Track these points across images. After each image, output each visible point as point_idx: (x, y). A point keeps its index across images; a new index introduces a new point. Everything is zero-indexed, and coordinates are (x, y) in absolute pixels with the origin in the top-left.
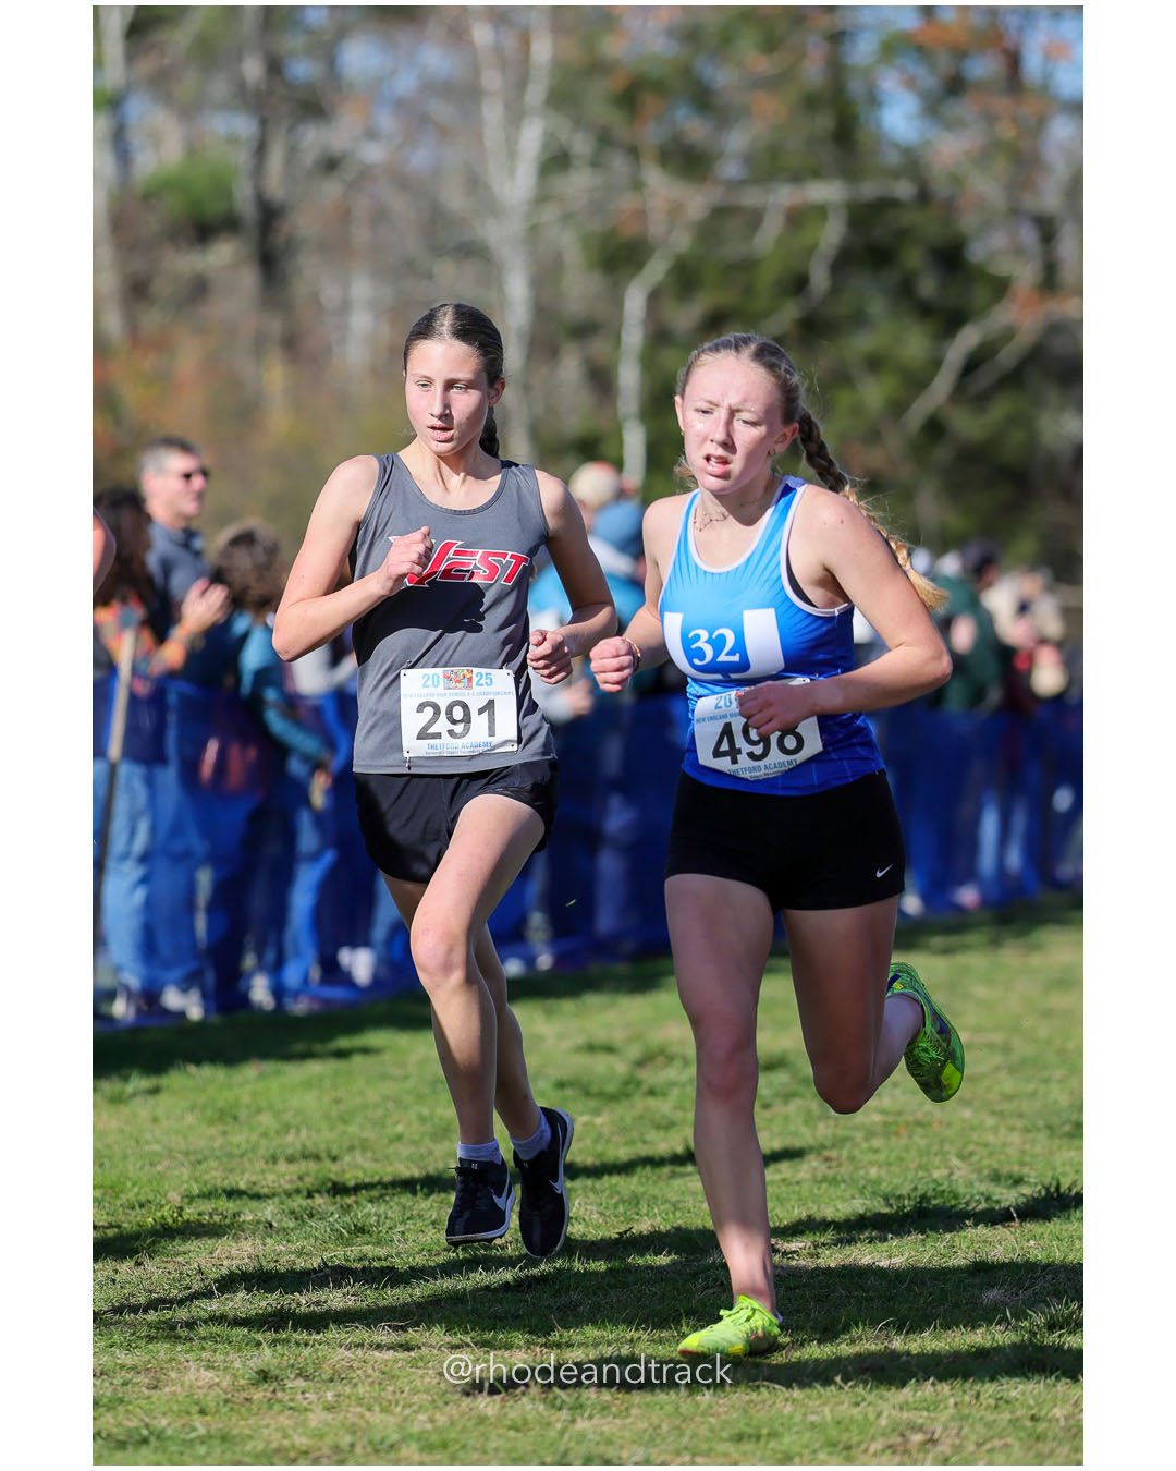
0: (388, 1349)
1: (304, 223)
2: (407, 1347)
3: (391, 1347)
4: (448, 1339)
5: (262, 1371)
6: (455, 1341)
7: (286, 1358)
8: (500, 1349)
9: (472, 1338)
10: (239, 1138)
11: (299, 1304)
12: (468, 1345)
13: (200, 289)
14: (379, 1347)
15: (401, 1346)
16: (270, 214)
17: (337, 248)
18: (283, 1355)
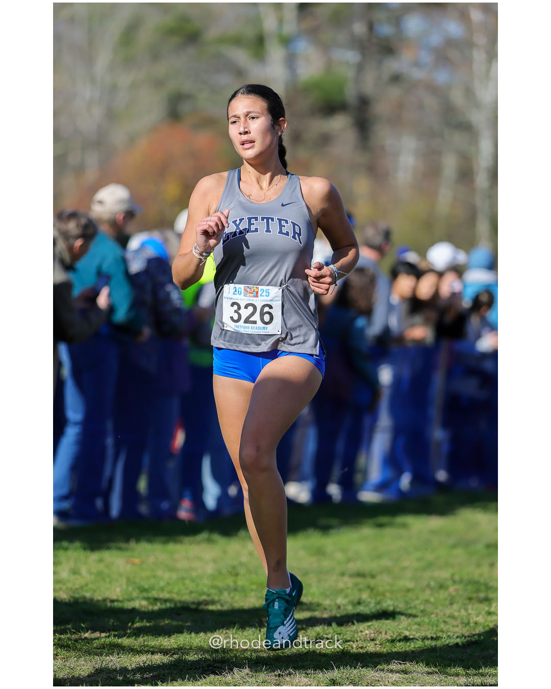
0: (396, 673)
1: (381, 108)
2: (405, 672)
3: (397, 672)
4: (427, 669)
5: (333, 679)
6: (430, 670)
7: (345, 674)
8: (453, 676)
9: (439, 670)
10: (326, 564)
11: (352, 648)
12: (436, 673)
13: (325, 140)
14: (392, 671)
15: (403, 671)
16: (364, 103)
17: (396, 121)
18: (343, 673)
